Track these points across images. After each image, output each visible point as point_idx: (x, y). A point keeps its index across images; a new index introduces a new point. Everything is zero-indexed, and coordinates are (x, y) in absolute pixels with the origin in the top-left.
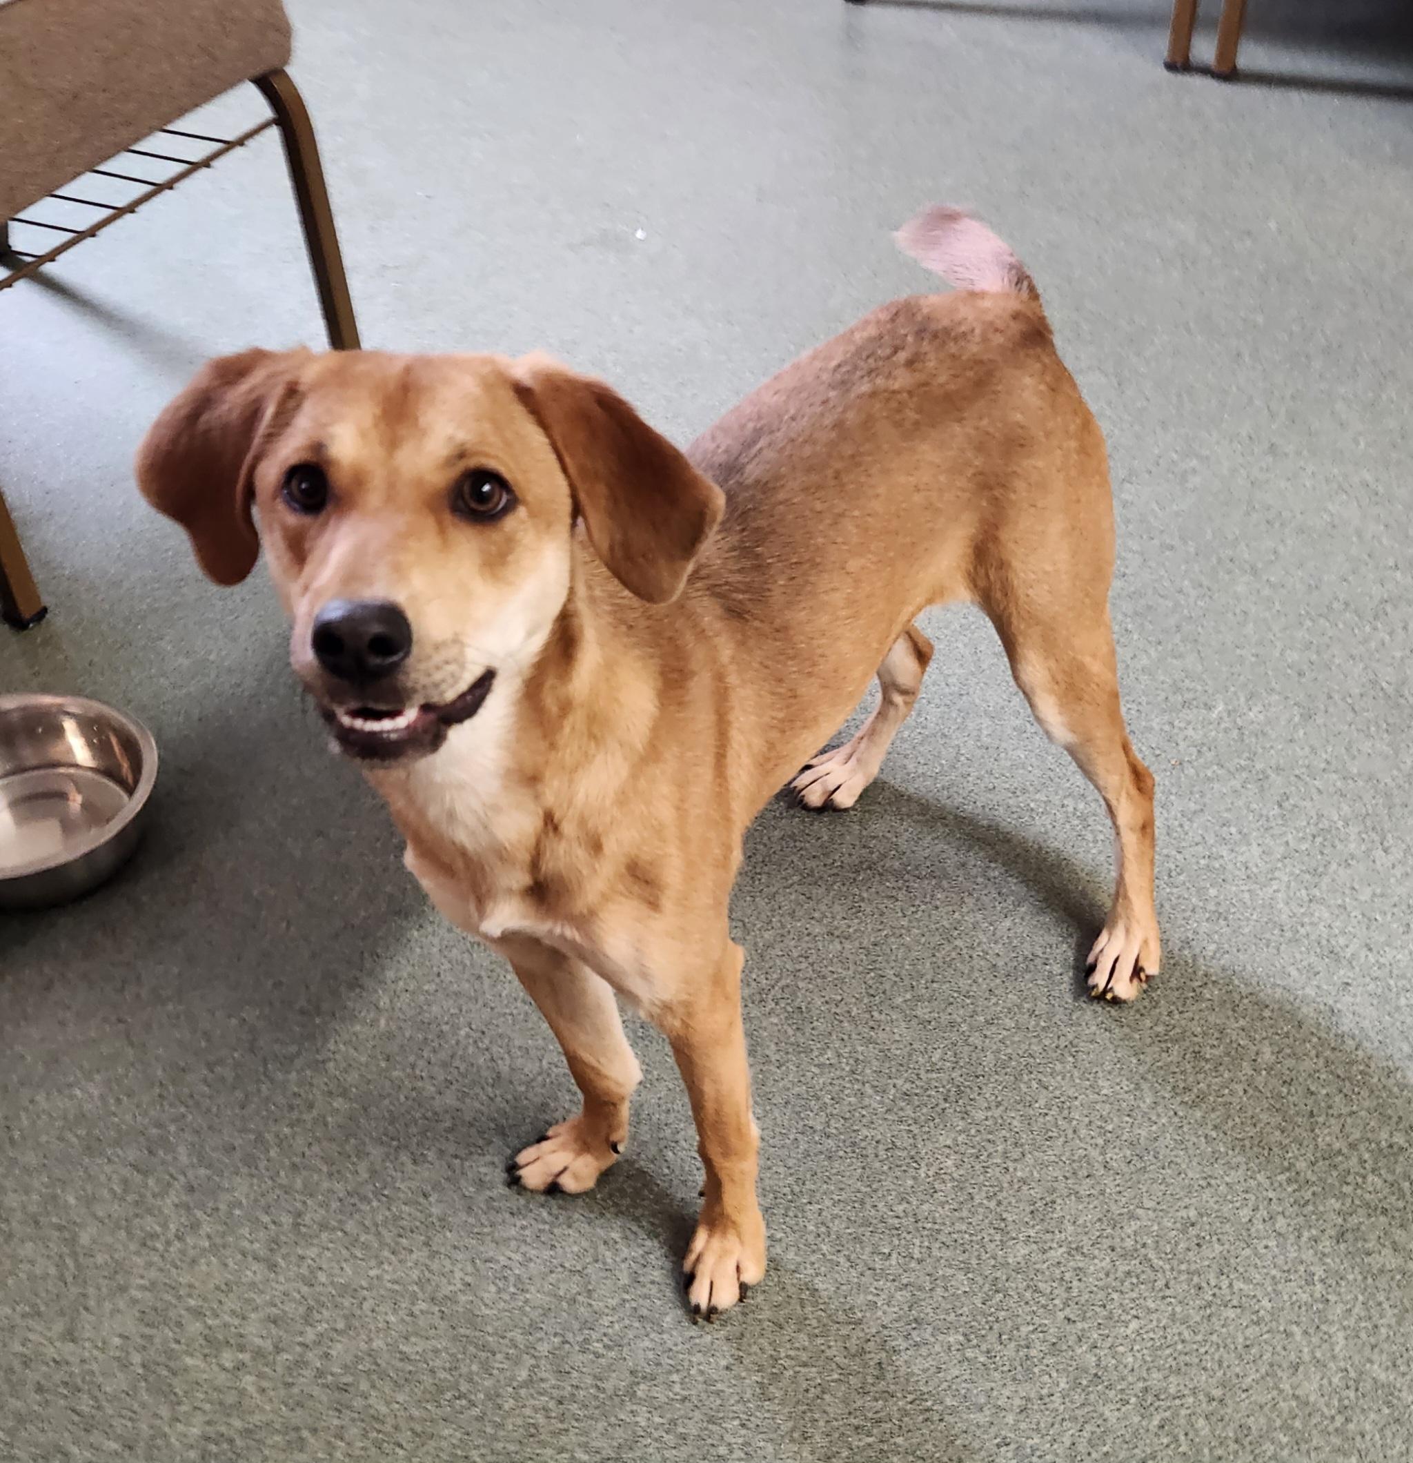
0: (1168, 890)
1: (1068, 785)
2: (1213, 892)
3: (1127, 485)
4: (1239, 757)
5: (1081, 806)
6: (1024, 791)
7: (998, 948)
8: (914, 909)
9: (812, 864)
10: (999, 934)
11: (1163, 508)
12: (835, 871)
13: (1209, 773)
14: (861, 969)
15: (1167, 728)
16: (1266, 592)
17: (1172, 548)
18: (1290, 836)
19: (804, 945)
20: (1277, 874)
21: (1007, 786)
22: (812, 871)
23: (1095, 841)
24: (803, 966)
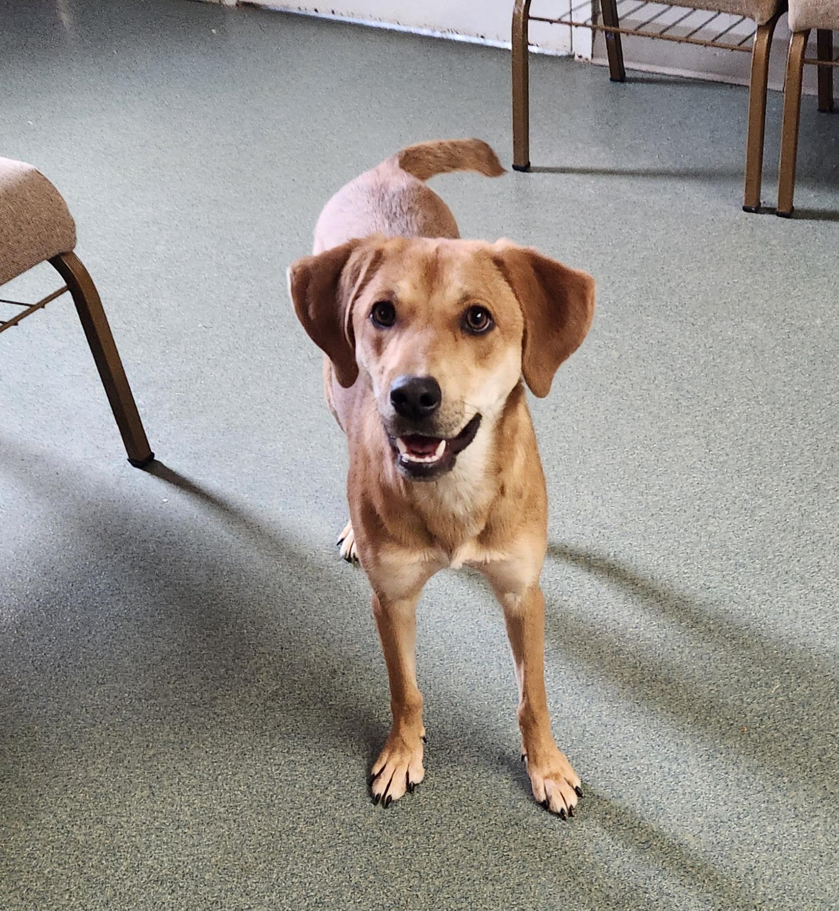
0: (737, 829)
1: (665, 751)
2: (770, 829)
3: (712, 520)
4: (790, 722)
5: (674, 767)
6: (633, 757)
7: (610, 882)
8: (548, 855)
9: (474, 823)
10: (611, 871)
11: (737, 536)
12: (490, 828)
13: (768, 736)
14: (507, 905)
15: (738, 703)
16: (811, 596)
17: (743, 566)
18: (827, 782)
19: (466, 889)
20: (817, 813)
21: (620, 754)
22: (473, 829)
23: (684, 794)
24: (464, 905)
